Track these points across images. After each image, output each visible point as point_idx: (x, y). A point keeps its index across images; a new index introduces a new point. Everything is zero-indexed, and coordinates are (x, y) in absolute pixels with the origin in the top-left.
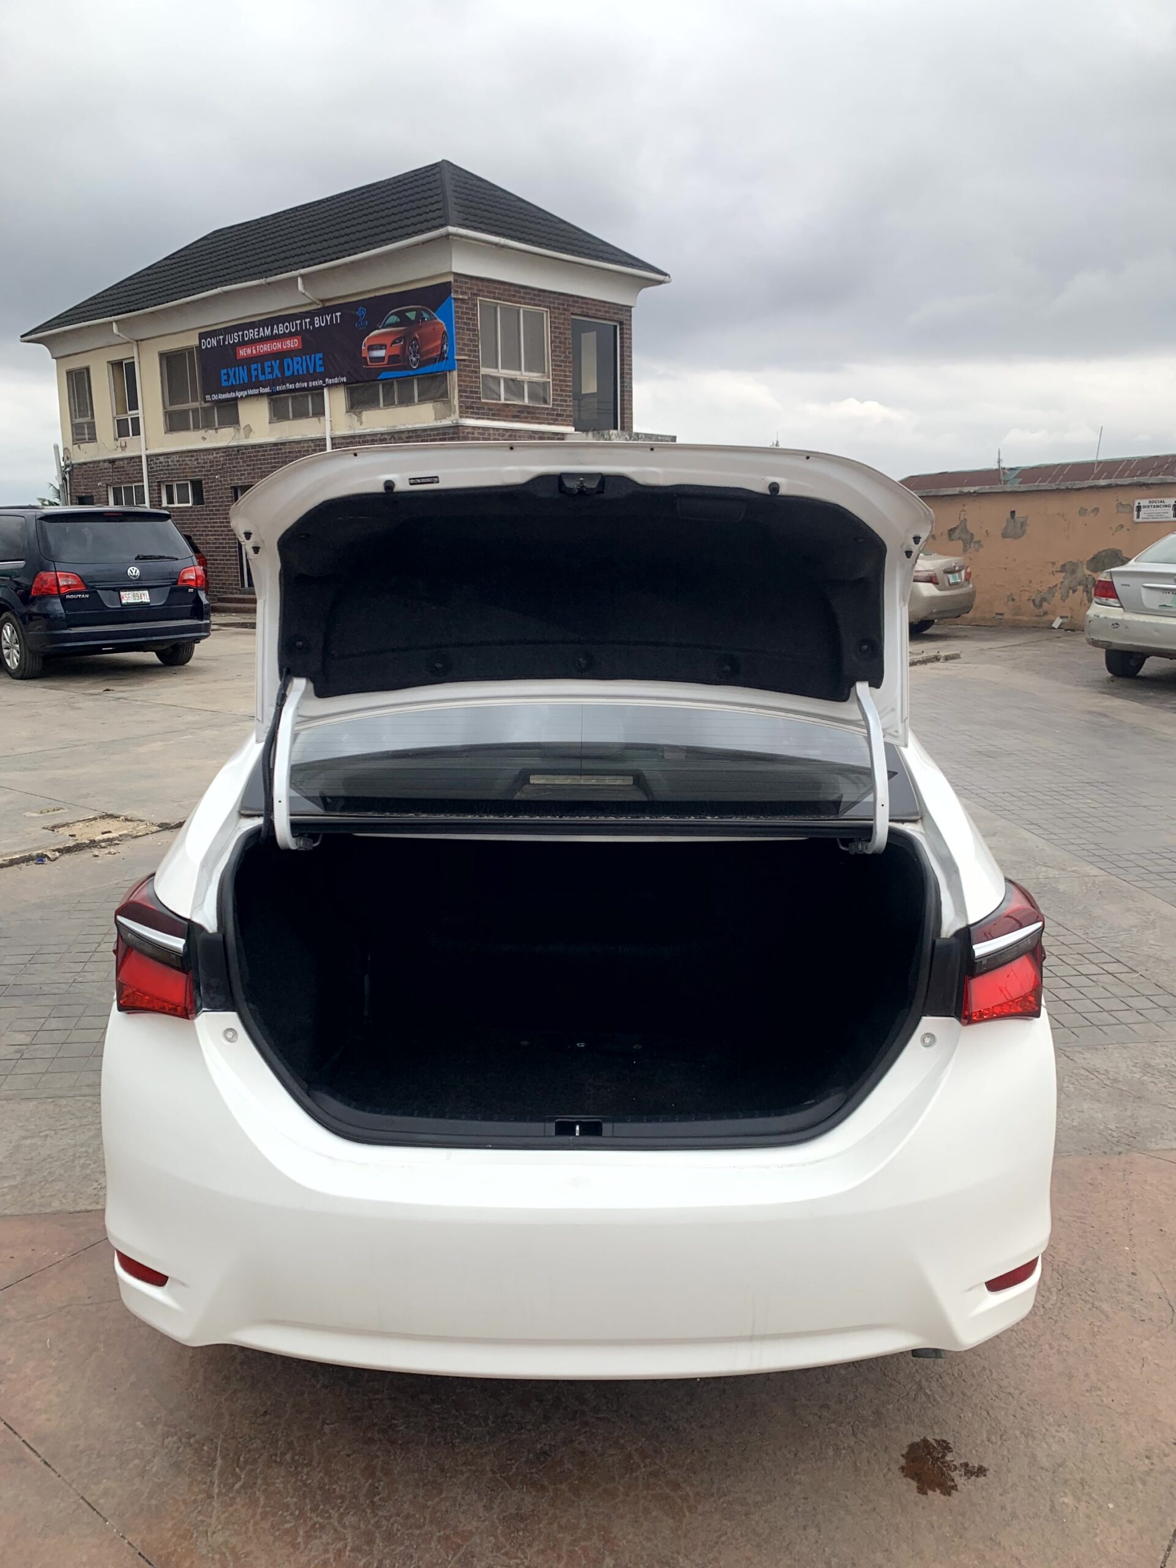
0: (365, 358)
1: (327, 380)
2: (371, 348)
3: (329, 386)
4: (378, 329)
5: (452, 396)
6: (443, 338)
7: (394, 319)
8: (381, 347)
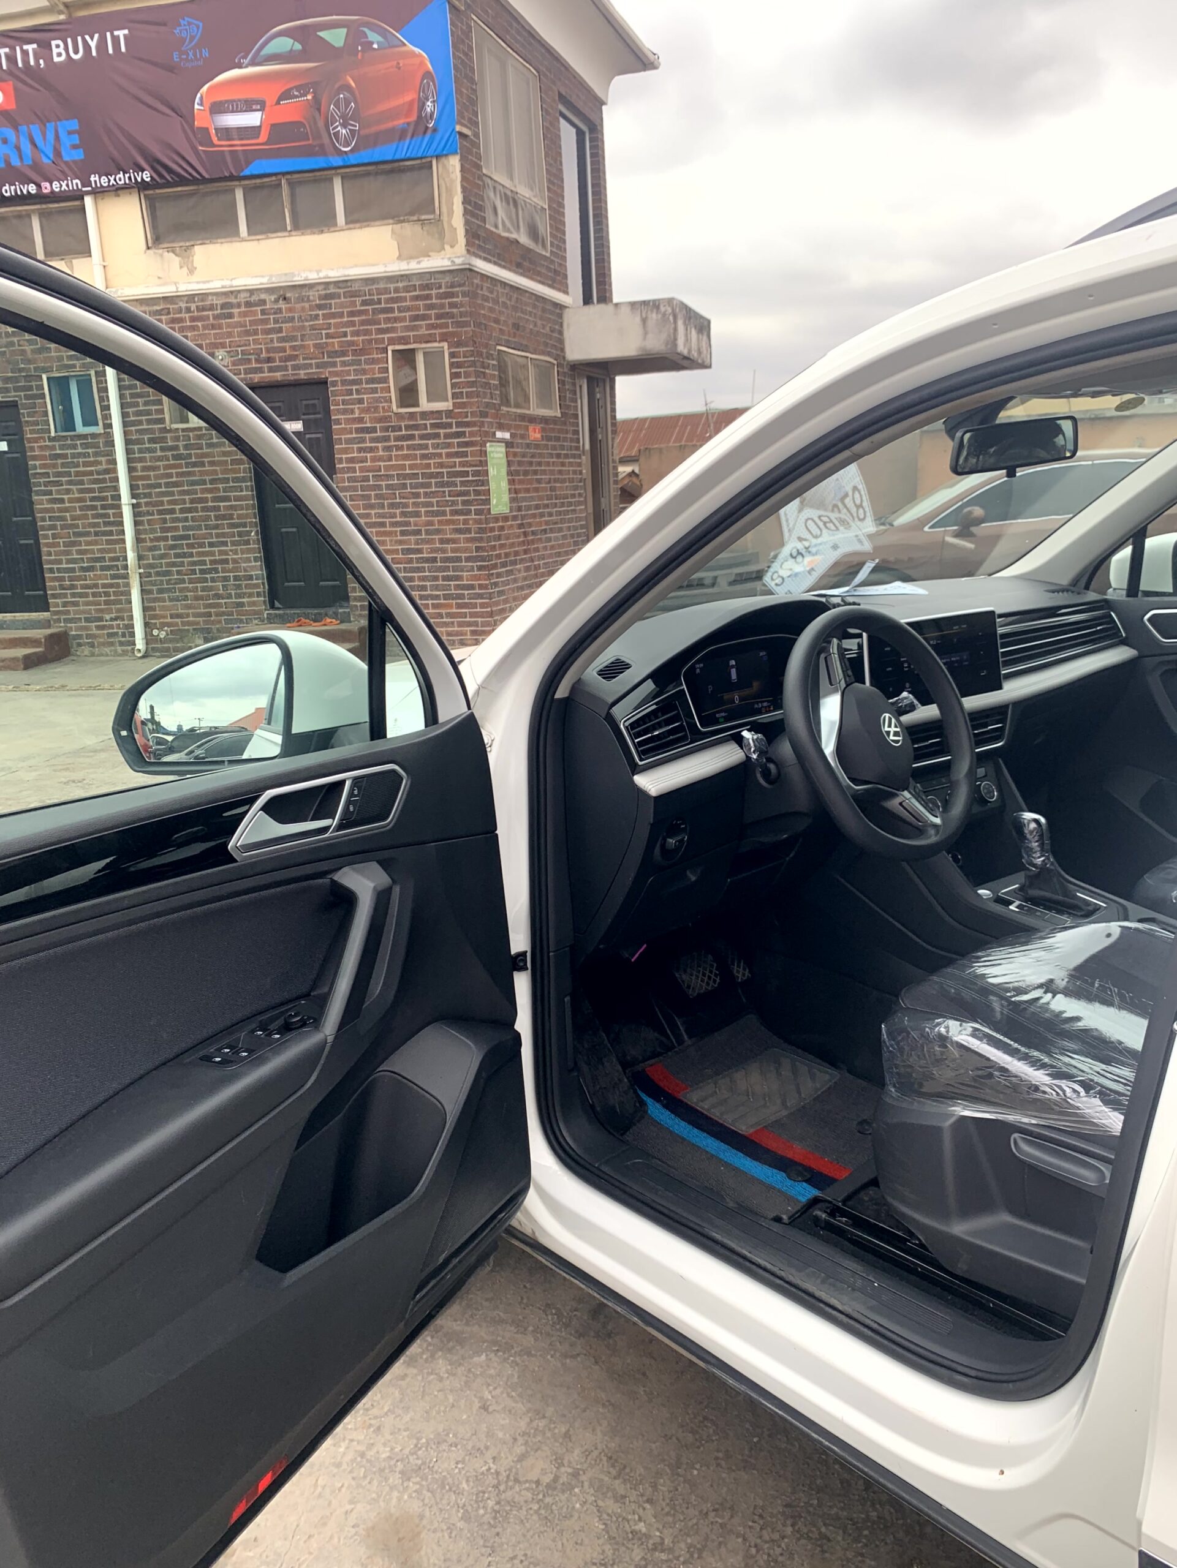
0: (206, 130)
1: (93, 178)
2: (218, 108)
3: (99, 192)
4: (240, 66)
5: (444, 209)
6: (422, 89)
7: (284, 44)
8: (248, 106)
